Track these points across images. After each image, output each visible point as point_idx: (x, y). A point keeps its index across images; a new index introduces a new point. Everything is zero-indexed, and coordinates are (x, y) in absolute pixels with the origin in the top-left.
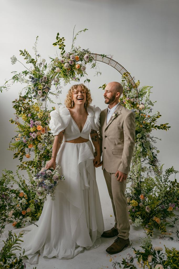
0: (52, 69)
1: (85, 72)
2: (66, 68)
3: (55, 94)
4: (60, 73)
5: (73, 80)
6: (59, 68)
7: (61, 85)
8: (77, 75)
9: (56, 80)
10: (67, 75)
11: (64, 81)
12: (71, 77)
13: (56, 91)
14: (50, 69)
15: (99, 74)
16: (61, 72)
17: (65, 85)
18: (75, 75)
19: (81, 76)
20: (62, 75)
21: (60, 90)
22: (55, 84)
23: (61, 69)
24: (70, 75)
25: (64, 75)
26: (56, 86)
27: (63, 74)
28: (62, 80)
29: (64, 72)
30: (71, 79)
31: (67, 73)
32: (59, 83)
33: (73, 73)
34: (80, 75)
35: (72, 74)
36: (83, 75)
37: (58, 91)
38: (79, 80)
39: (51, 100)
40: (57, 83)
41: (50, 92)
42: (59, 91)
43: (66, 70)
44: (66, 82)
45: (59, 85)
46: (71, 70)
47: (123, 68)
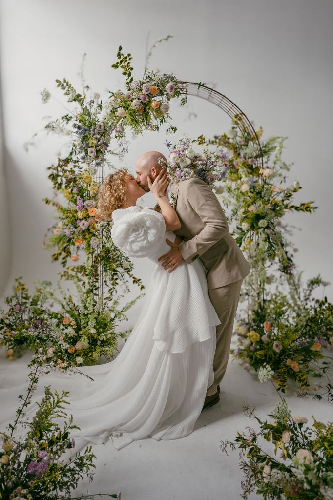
0: (111, 111)
1: (167, 114)
2: (136, 107)
3: (117, 154)
4: (126, 117)
5: (147, 129)
6: (122, 108)
7: (127, 139)
8: (154, 119)
9: (118, 130)
10: (136, 121)
11: (132, 131)
12: (144, 124)
13: (119, 149)
14: (109, 111)
15: (193, 117)
16: (127, 115)
17: (133, 139)
18: (151, 121)
19: (161, 121)
20: (128, 120)
21: (125, 146)
22: (116, 137)
23: (127, 111)
24: (143, 120)
26: (119, 139)
27: (130, 119)
28: (129, 130)
29: (132, 116)
30: (143, 128)
31: (137, 117)
32: (123, 134)
33: (146, 116)
34: (159, 120)
35: (146, 119)
36: (165, 119)
37: (122, 148)
38: (157, 128)
39: (111, 164)
40: (121, 134)
41: (110, 151)
42: (124, 149)
43: (135, 112)
44: (135, 134)
45: (123, 138)
46: (145, 111)
47: (234, 106)
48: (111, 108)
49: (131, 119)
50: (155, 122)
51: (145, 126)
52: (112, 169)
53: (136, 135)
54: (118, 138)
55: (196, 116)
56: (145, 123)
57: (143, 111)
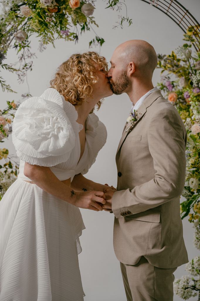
0: (11, 9)
1: (91, 18)
2: (46, 5)
3: (15, 70)
4: (32, 18)
5: (61, 37)
6: (27, 6)
7: (32, 50)
8: (72, 24)
9: (19, 35)
10: (46, 25)
11: (40, 38)
12: (57, 30)
13: (19, 64)
14: (8, 9)
15: (125, 23)
16: (33, 15)
17: (41, 51)
18: (68, 26)
19: (83, 28)
20: (34, 24)
21: (28, 61)
22: (16, 46)
23: (34, 10)
24: (56, 24)
25: (41, 23)
26: (20, 50)
27: (37, 21)
28: (34, 39)
29: (41, 17)
30: (56, 35)
31: (47, 19)
32: (27, 43)
33: (61, 19)
34: (79, 27)
35: (61, 22)
36: (89, 26)
37: (23, 63)
38: (76, 37)
39: (6, 83)
40: (23, 43)
41: (5, 65)
42: (26, 66)
43: (44, 12)
44: (44, 43)
45: (26, 48)
46: (59, 11)
47: (187, 14)
48: (11, 5)
49: (39, 21)
50: (73, 28)
51: (58, 32)
52: (6, 90)
53: (45, 45)
54: (18, 48)
55: (130, 23)
56: (59, 29)
57: (57, 11)
